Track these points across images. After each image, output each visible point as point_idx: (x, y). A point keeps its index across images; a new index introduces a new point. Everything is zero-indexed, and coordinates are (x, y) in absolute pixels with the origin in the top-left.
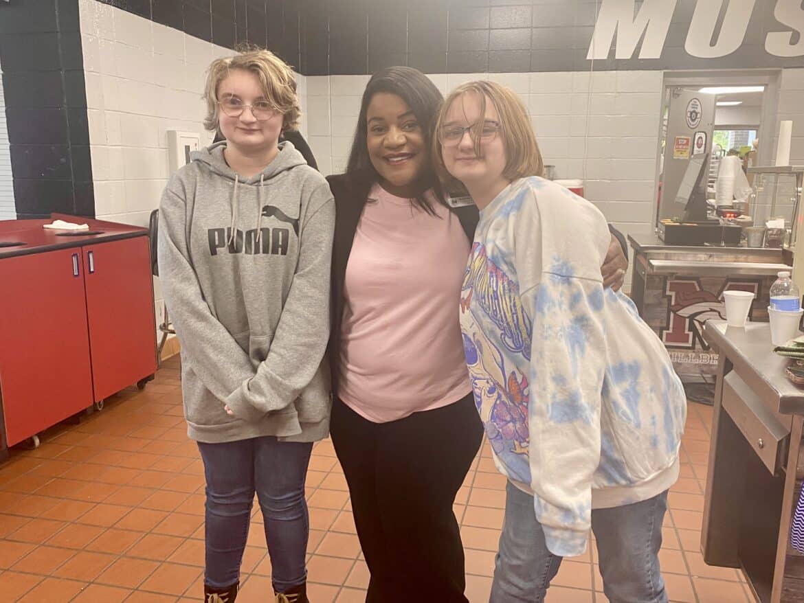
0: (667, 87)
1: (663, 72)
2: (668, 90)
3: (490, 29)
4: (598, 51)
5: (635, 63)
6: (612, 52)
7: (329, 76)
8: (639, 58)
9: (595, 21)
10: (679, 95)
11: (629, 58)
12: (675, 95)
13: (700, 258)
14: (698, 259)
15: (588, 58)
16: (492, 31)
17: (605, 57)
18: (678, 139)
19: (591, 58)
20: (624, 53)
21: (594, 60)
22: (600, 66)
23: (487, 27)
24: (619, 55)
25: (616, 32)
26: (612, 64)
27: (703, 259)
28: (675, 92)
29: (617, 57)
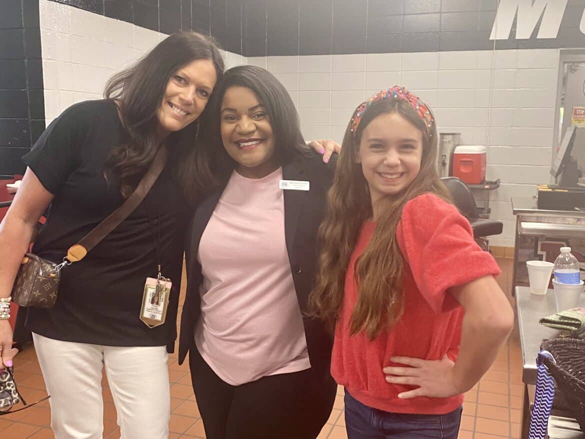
0: (564, 63)
1: (559, 50)
2: (566, 65)
3: (405, 14)
4: (499, 32)
5: (534, 43)
6: (513, 33)
7: (266, 57)
8: (538, 37)
9: (497, 6)
10: (575, 70)
11: (528, 37)
12: (572, 70)
13: (569, 221)
14: (567, 222)
15: (490, 39)
16: (406, 16)
17: (507, 38)
18: (576, 110)
19: (493, 39)
20: (523, 34)
21: (496, 40)
22: (501, 45)
23: (402, 13)
24: (518, 36)
25: (516, 15)
26: (512, 43)
27: (571, 223)
28: (572, 67)
29: (517, 38)
